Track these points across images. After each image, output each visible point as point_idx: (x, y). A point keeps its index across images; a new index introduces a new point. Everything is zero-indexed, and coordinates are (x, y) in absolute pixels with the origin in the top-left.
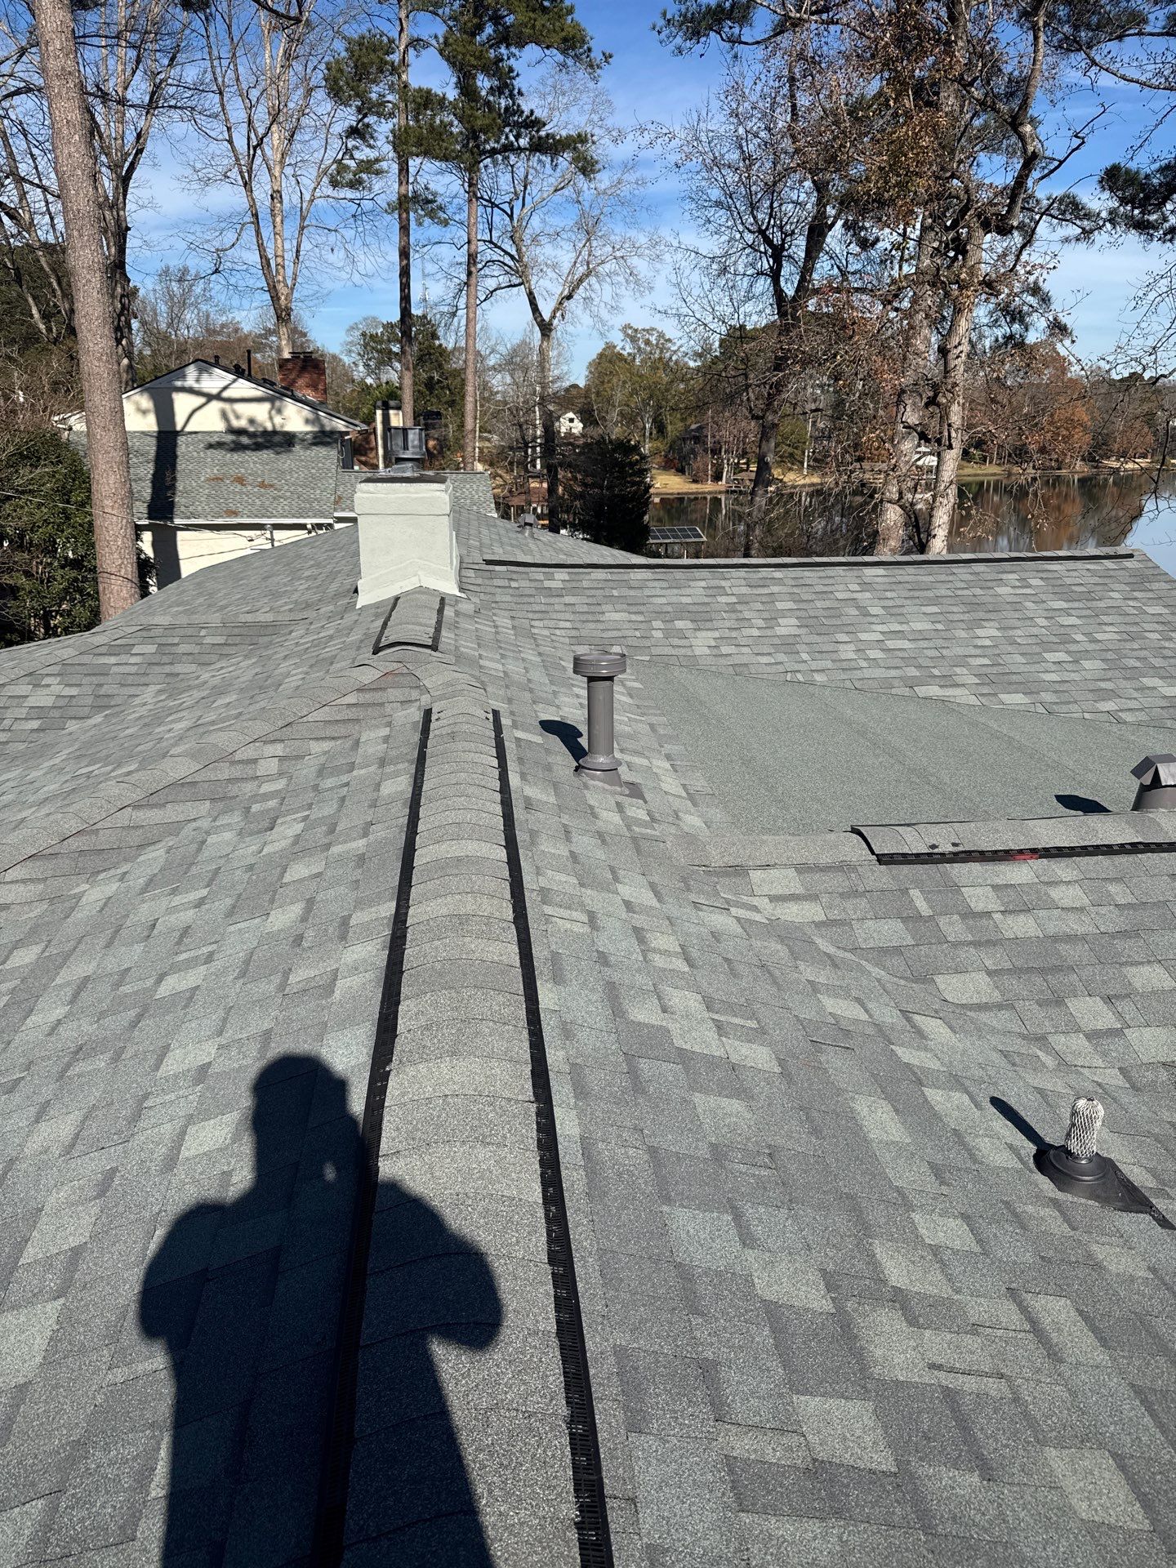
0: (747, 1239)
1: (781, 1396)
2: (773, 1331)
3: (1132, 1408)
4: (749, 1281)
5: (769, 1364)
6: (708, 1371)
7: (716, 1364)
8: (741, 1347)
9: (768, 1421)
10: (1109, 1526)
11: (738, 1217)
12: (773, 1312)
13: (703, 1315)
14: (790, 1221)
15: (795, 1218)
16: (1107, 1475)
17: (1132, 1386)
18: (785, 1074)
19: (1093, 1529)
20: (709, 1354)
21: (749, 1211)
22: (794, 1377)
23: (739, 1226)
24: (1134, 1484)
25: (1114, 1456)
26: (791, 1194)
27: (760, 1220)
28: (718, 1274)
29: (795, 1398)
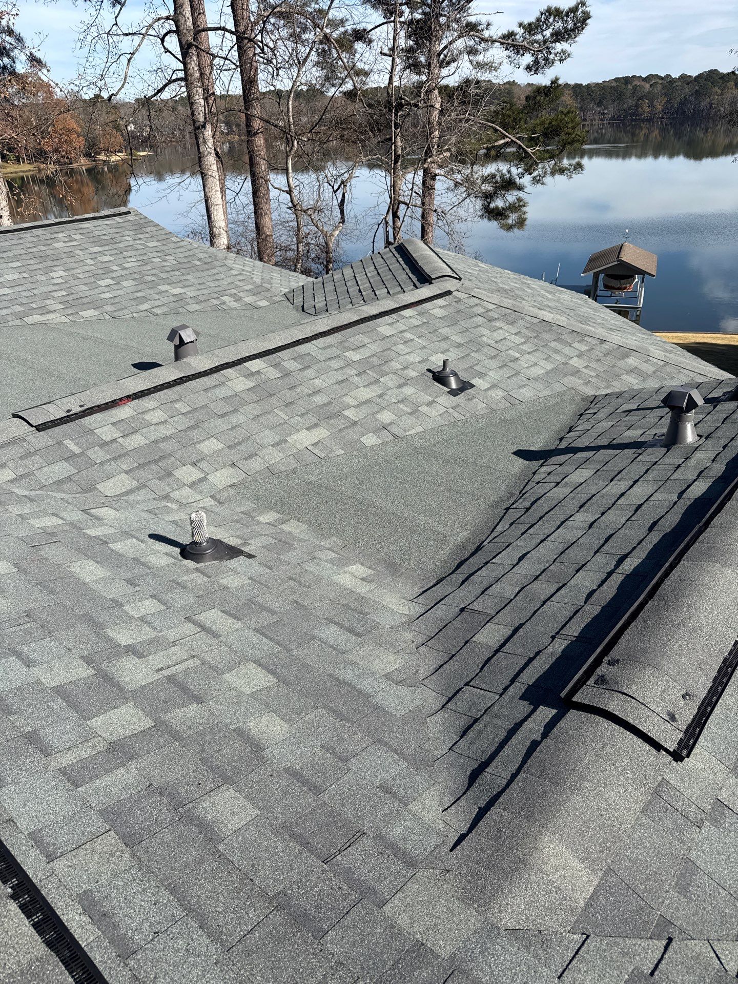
0: (29, 663)
1: (79, 726)
2: (63, 699)
3: (256, 638)
4: (39, 682)
5: (67, 715)
6: (32, 738)
7: (35, 732)
8: (46, 716)
9: (77, 741)
10: (260, 691)
11: (19, 655)
12: (60, 691)
13: (16, 713)
14: (53, 643)
15: (56, 640)
16: (253, 671)
17: (254, 630)
18: (21, 570)
19: (253, 696)
20: (29, 729)
21: (25, 649)
22: (84, 714)
23: (22, 659)
24: (266, 668)
25: (254, 662)
26: (48, 629)
27: (34, 651)
28: (19, 688)
29: (88, 723)
